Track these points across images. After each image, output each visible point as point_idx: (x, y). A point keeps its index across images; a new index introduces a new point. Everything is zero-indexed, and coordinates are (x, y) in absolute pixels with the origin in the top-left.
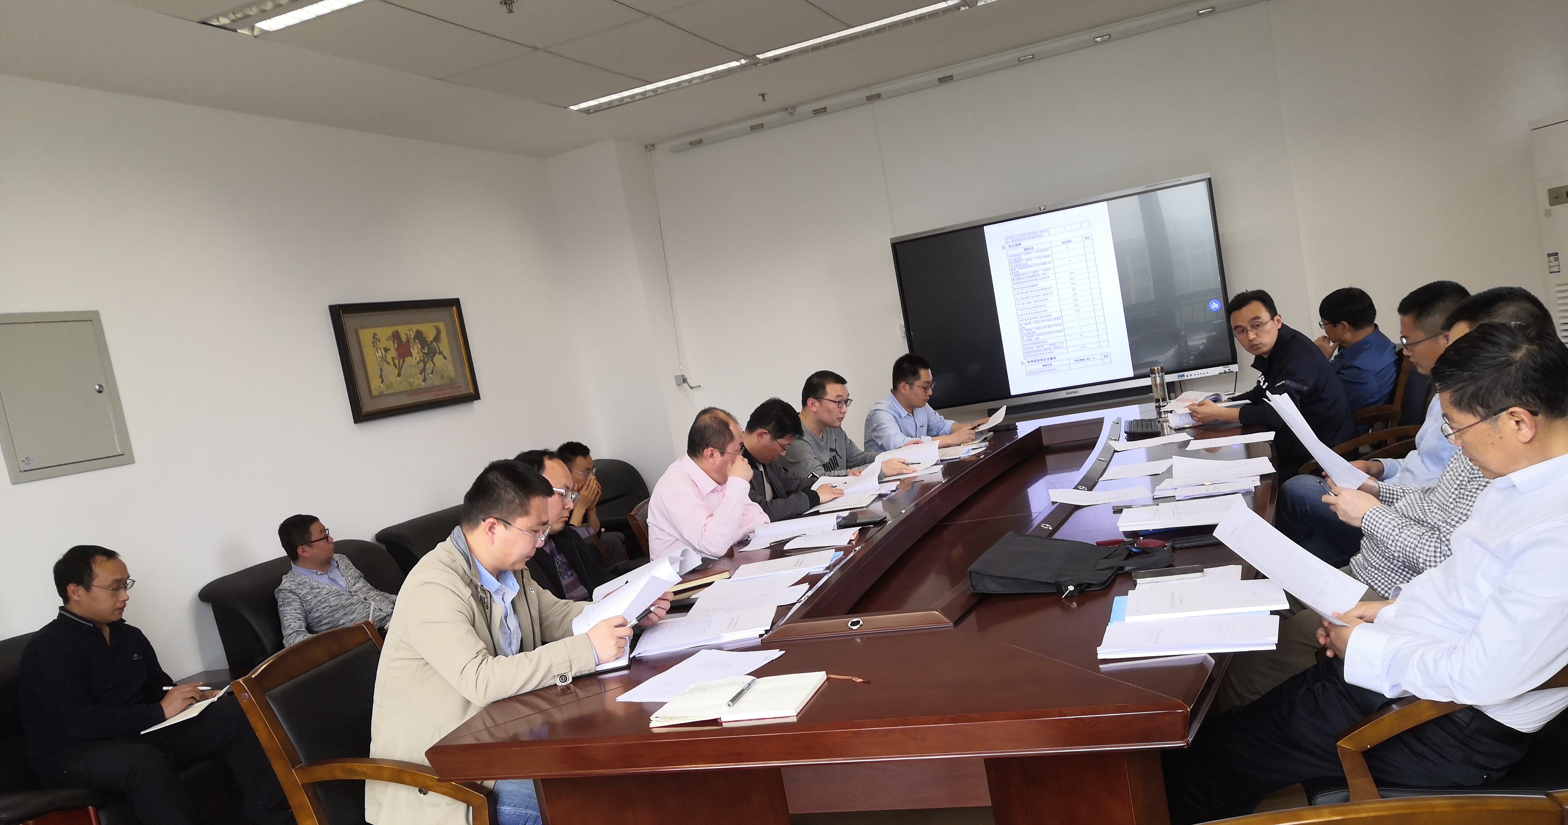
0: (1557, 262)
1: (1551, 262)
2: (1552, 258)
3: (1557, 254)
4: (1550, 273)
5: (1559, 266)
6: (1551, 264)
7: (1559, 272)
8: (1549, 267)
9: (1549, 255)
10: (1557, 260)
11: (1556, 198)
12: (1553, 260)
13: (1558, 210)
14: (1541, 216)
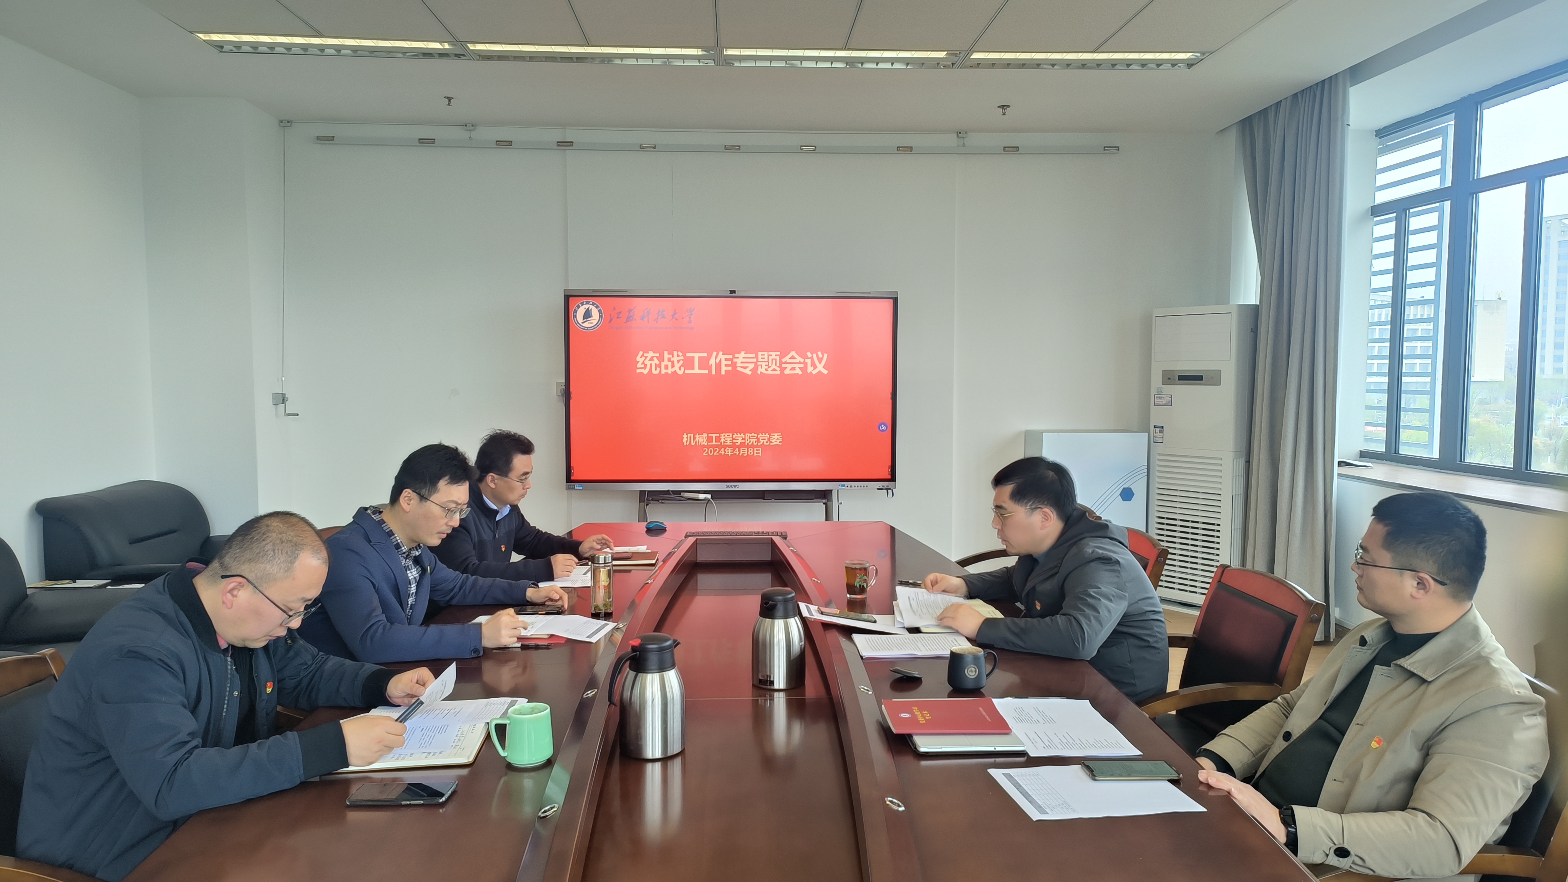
0: (1162, 434)
1: (1156, 433)
2: (1158, 430)
3: (1162, 427)
4: (1154, 442)
5: (1163, 437)
6: (1156, 435)
7: (1162, 443)
8: (1154, 437)
9: (1155, 427)
10: (1162, 432)
11: (1169, 379)
12: (1158, 432)
13: (1169, 389)
14: (1153, 392)
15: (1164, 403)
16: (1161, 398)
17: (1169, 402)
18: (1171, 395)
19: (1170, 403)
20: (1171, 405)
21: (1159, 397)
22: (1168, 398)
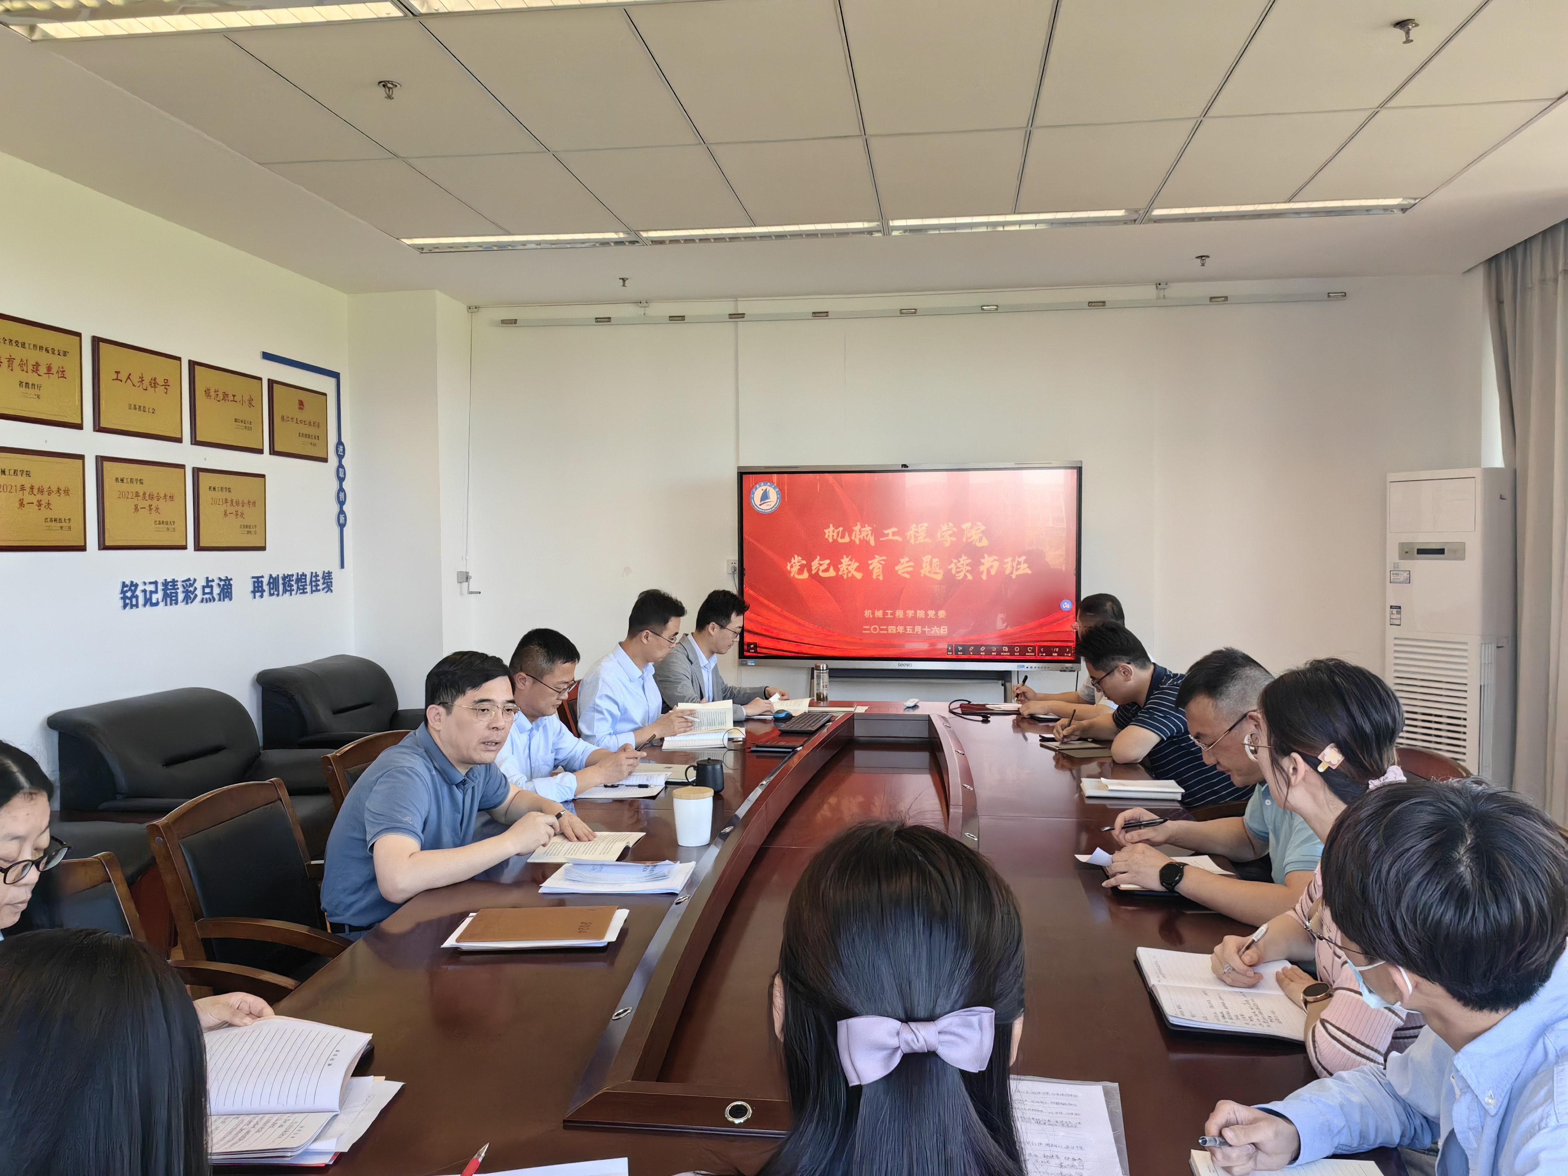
0: (1399, 616)
1: (1392, 614)
2: (1394, 611)
3: (1400, 608)
4: (1391, 624)
5: (1401, 619)
6: (1393, 616)
7: (1400, 625)
8: (1391, 618)
9: (1391, 607)
10: (1399, 613)
11: (1407, 552)
12: (1395, 613)
13: (1406, 564)
14: (1389, 567)
15: (1402, 579)
16: (1399, 574)
17: (1407, 579)
18: (1410, 571)
19: (1409, 581)
20: (1410, 583)
21: (1396, 574)
22: (1406, 575)
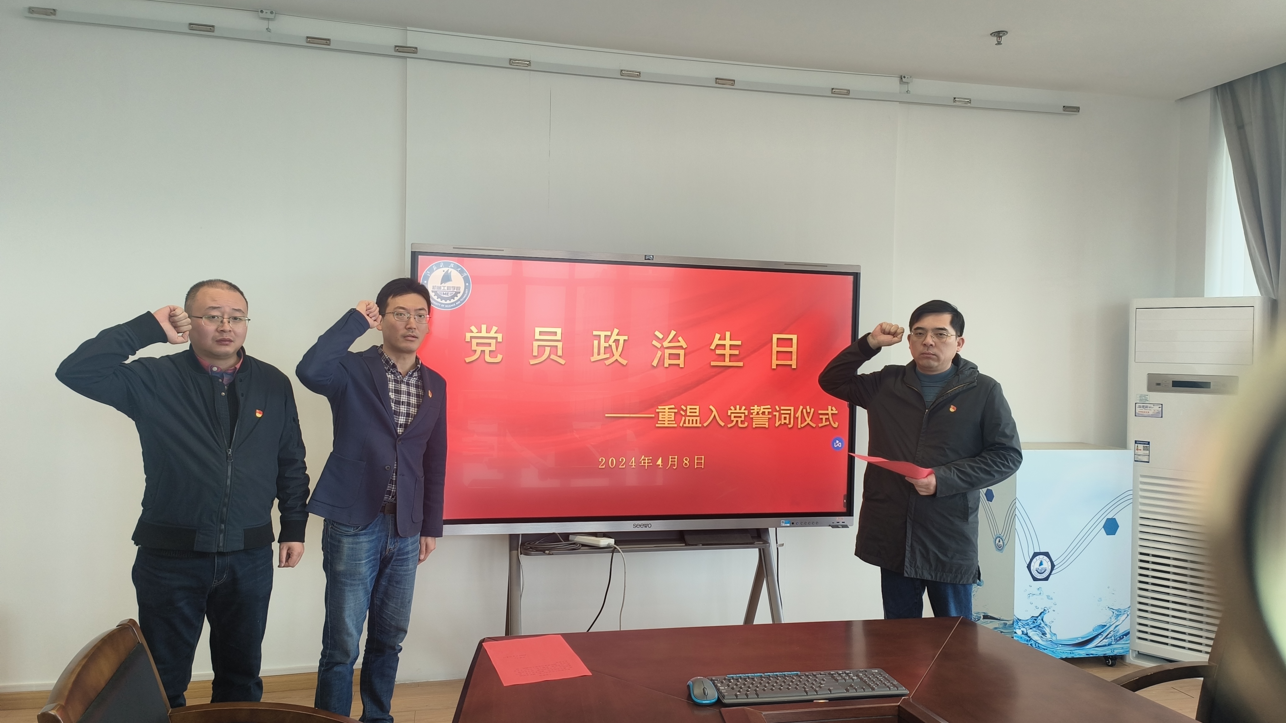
0: (1149, 452)
1: (1137, 449)
2: (1141, 447)
3: (1149, 443)
4: (1135, 461)
5: (1151, 456)
6: (1139, 452)
7: (1148, 462)
8: (1136, 454)
9: (1136, 442)
10: (1147, 449)
11: (1158, 384)
12: (1142, 449)
13: (1157, 397)
14: (1133, 399)
15: (1151, 413)
16: (1147, 407)
17: (1158, 413)
18: (1162, 405)
19: (1161, 415)
20: (1162, 417)
21: (1143, 407)
22: (1157, 408)
